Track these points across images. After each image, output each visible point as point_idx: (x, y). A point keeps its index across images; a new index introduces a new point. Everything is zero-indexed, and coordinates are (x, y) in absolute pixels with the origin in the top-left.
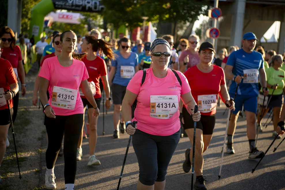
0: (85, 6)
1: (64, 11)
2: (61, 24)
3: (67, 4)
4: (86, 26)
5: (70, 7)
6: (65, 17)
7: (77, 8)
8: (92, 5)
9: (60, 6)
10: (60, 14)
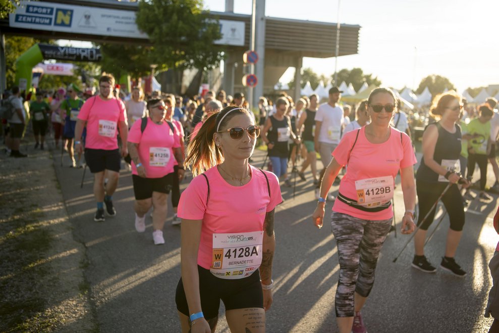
0: (80, 56)
1: (54, 61)
2: (49, 76)
3: (59, 53)
4: (80, 78)
5: (62, 57)
6: (55, 68)
7: (71, 58)
8: (87, 53)
9: (50, 56)
10: (48, 66)
